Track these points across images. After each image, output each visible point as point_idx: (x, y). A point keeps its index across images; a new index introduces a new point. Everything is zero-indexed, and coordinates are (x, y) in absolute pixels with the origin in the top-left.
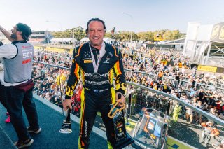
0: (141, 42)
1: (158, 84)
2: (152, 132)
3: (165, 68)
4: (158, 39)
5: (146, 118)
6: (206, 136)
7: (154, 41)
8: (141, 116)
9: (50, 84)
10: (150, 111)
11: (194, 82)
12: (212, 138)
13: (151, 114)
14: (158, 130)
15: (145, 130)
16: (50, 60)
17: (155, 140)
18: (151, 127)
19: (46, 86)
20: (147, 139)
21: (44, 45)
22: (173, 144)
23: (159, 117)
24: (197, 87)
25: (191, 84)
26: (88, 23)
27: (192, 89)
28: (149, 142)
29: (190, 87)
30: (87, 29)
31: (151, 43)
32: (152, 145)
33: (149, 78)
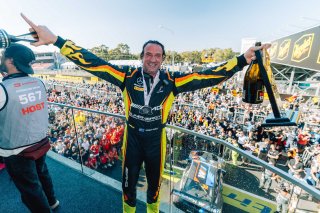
0: (186, 64)
1: (208, 118)
2: (203, 181)
3: (217, 97)
4: (206, 61)
5: (195, 164)
6: (266, 180)
7: (201, 63)
8: (190, 161)
9: (64, 129)
10: (200, 154)
11: (251, 114)
12: (274, 181)
13: (201, 158)
14: (211, 178)
15: (196, 179)
16: (63, 94)
17: (208, 191)
18: (202, 175)
19: (58, 131)
20: (198, 191)
21: (52, 72)
22: (228, 194)
23: (212, 161)
24: (255, 120)
25: (248, 116)
26: (145, 46)
27: (249, 123)
28: (200, 194)
29: (246, 120)
30: (143, 52)
31: (198, 65)
32: (204, 198)
33: (197, 112)
